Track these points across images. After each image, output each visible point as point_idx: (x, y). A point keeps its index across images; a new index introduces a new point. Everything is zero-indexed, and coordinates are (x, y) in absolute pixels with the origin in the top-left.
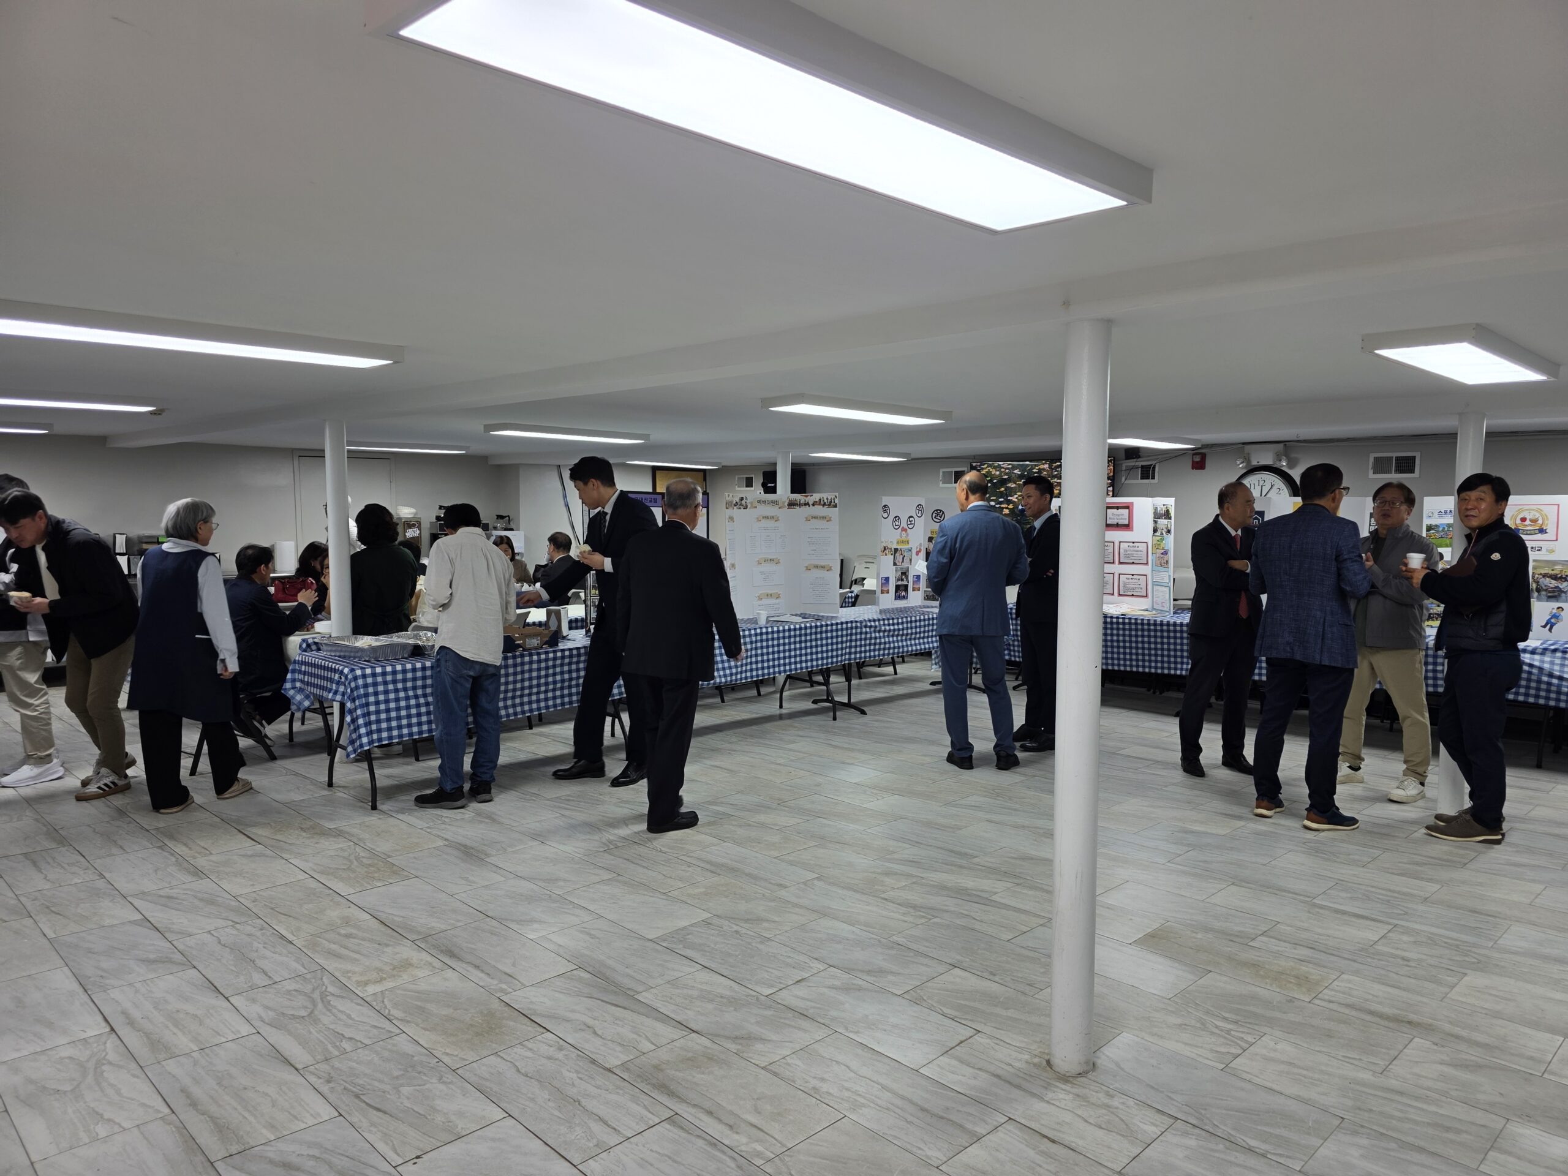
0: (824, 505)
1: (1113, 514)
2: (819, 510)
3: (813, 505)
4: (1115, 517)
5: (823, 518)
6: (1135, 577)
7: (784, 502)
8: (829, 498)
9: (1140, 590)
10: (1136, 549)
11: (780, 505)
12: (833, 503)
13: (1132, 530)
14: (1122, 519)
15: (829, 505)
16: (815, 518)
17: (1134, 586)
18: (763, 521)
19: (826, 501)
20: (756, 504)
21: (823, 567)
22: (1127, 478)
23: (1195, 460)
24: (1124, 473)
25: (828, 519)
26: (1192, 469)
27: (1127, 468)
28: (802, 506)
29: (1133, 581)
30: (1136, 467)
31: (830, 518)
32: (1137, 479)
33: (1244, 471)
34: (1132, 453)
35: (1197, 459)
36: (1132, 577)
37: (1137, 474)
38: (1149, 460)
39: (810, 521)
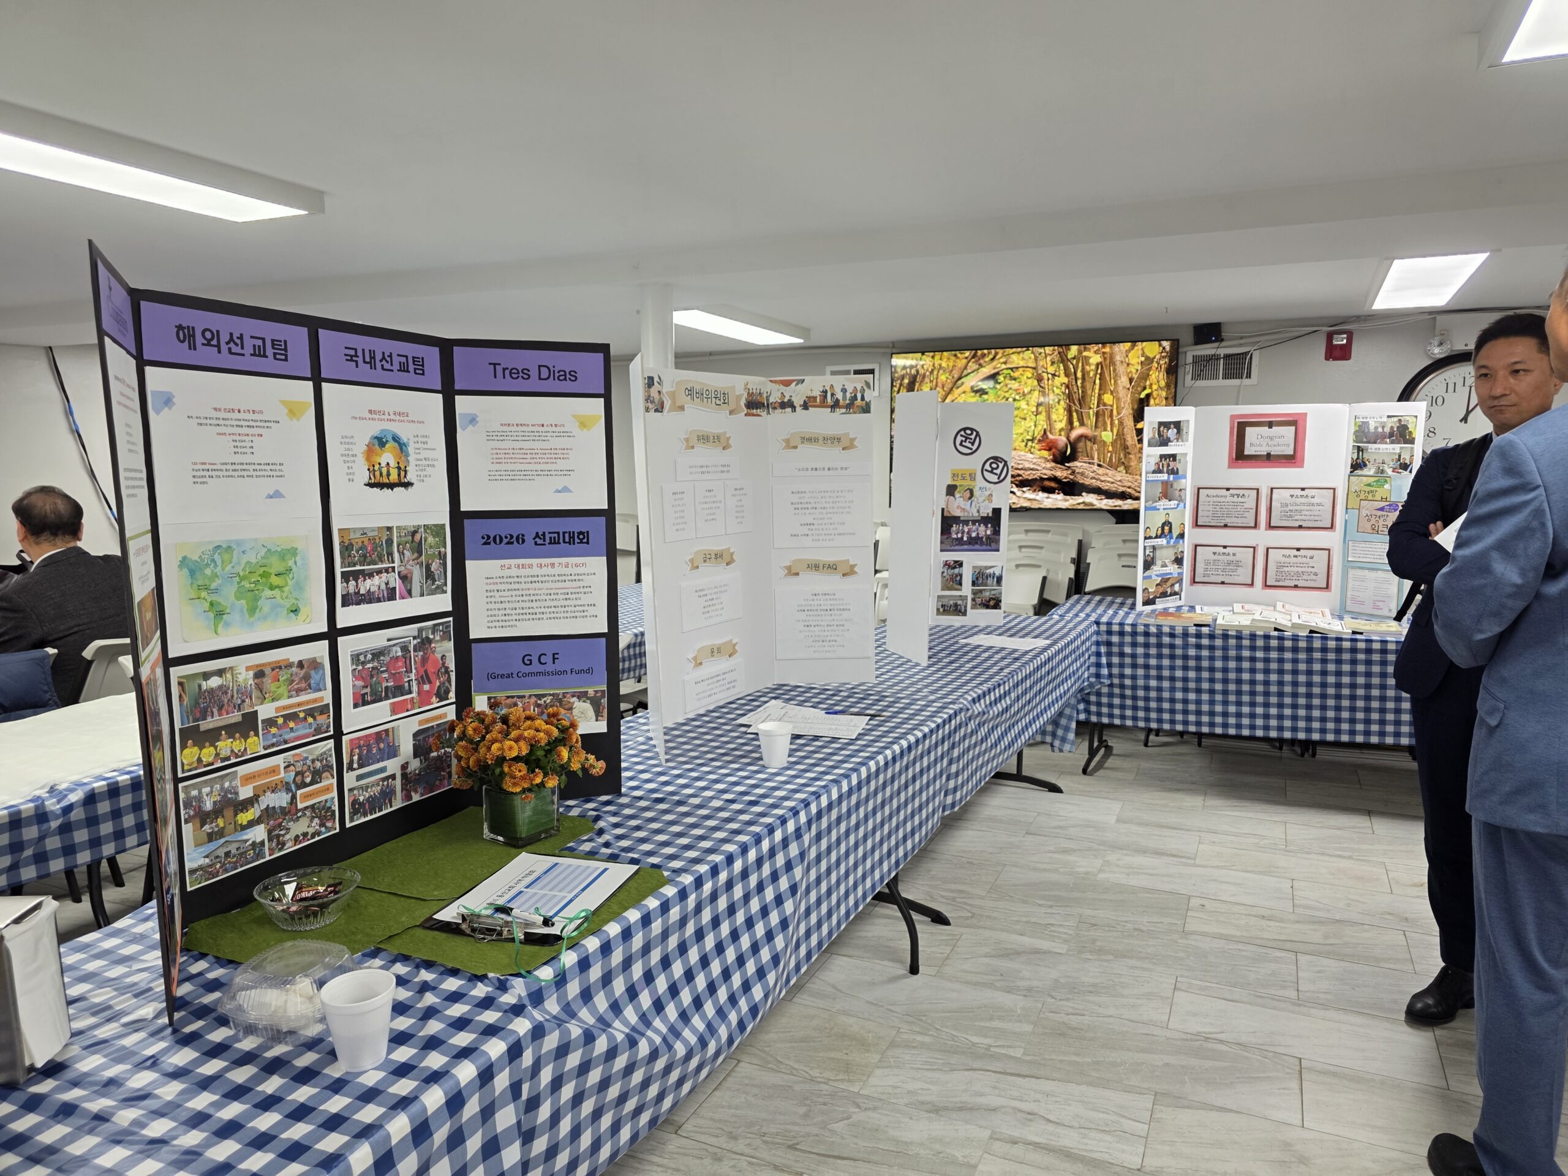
0: (836, 405)
1: (1259, 436)
2: (822, 420)
3: (805, 406)
4: (1264, 442)
5: (835, 440)
6: (1302, 552)
7: (739, 397)
8: (850, 390)
9: (1314, 577)
10: (1309, 500)
11: (732, 406)
12: (859, 402)
13: (1302, 466)
14: (1279, 445)
15: (849, 406)
16: (810, 440)
17: (1300, 570)
18: (700, 448)
19: (839, 396)
20: (683, 399)
21: (832, 567)
22: (1197, 376)
23: (1335, 343)
24: (1189, 368)
25: (845, 442)
26: (1327, 359)
27: (1197, 360)
28: (775, 408)
29: (1299, 560)
30: (1215, 358)
31: (852, 440)
32: (1217, 378)
33: (1429, 362)
34: (1208, 332)
35: (1341, 340)
36: (1295, 552)
37: (1218, 370)
38: (1241, 345)
39: (796, 447)
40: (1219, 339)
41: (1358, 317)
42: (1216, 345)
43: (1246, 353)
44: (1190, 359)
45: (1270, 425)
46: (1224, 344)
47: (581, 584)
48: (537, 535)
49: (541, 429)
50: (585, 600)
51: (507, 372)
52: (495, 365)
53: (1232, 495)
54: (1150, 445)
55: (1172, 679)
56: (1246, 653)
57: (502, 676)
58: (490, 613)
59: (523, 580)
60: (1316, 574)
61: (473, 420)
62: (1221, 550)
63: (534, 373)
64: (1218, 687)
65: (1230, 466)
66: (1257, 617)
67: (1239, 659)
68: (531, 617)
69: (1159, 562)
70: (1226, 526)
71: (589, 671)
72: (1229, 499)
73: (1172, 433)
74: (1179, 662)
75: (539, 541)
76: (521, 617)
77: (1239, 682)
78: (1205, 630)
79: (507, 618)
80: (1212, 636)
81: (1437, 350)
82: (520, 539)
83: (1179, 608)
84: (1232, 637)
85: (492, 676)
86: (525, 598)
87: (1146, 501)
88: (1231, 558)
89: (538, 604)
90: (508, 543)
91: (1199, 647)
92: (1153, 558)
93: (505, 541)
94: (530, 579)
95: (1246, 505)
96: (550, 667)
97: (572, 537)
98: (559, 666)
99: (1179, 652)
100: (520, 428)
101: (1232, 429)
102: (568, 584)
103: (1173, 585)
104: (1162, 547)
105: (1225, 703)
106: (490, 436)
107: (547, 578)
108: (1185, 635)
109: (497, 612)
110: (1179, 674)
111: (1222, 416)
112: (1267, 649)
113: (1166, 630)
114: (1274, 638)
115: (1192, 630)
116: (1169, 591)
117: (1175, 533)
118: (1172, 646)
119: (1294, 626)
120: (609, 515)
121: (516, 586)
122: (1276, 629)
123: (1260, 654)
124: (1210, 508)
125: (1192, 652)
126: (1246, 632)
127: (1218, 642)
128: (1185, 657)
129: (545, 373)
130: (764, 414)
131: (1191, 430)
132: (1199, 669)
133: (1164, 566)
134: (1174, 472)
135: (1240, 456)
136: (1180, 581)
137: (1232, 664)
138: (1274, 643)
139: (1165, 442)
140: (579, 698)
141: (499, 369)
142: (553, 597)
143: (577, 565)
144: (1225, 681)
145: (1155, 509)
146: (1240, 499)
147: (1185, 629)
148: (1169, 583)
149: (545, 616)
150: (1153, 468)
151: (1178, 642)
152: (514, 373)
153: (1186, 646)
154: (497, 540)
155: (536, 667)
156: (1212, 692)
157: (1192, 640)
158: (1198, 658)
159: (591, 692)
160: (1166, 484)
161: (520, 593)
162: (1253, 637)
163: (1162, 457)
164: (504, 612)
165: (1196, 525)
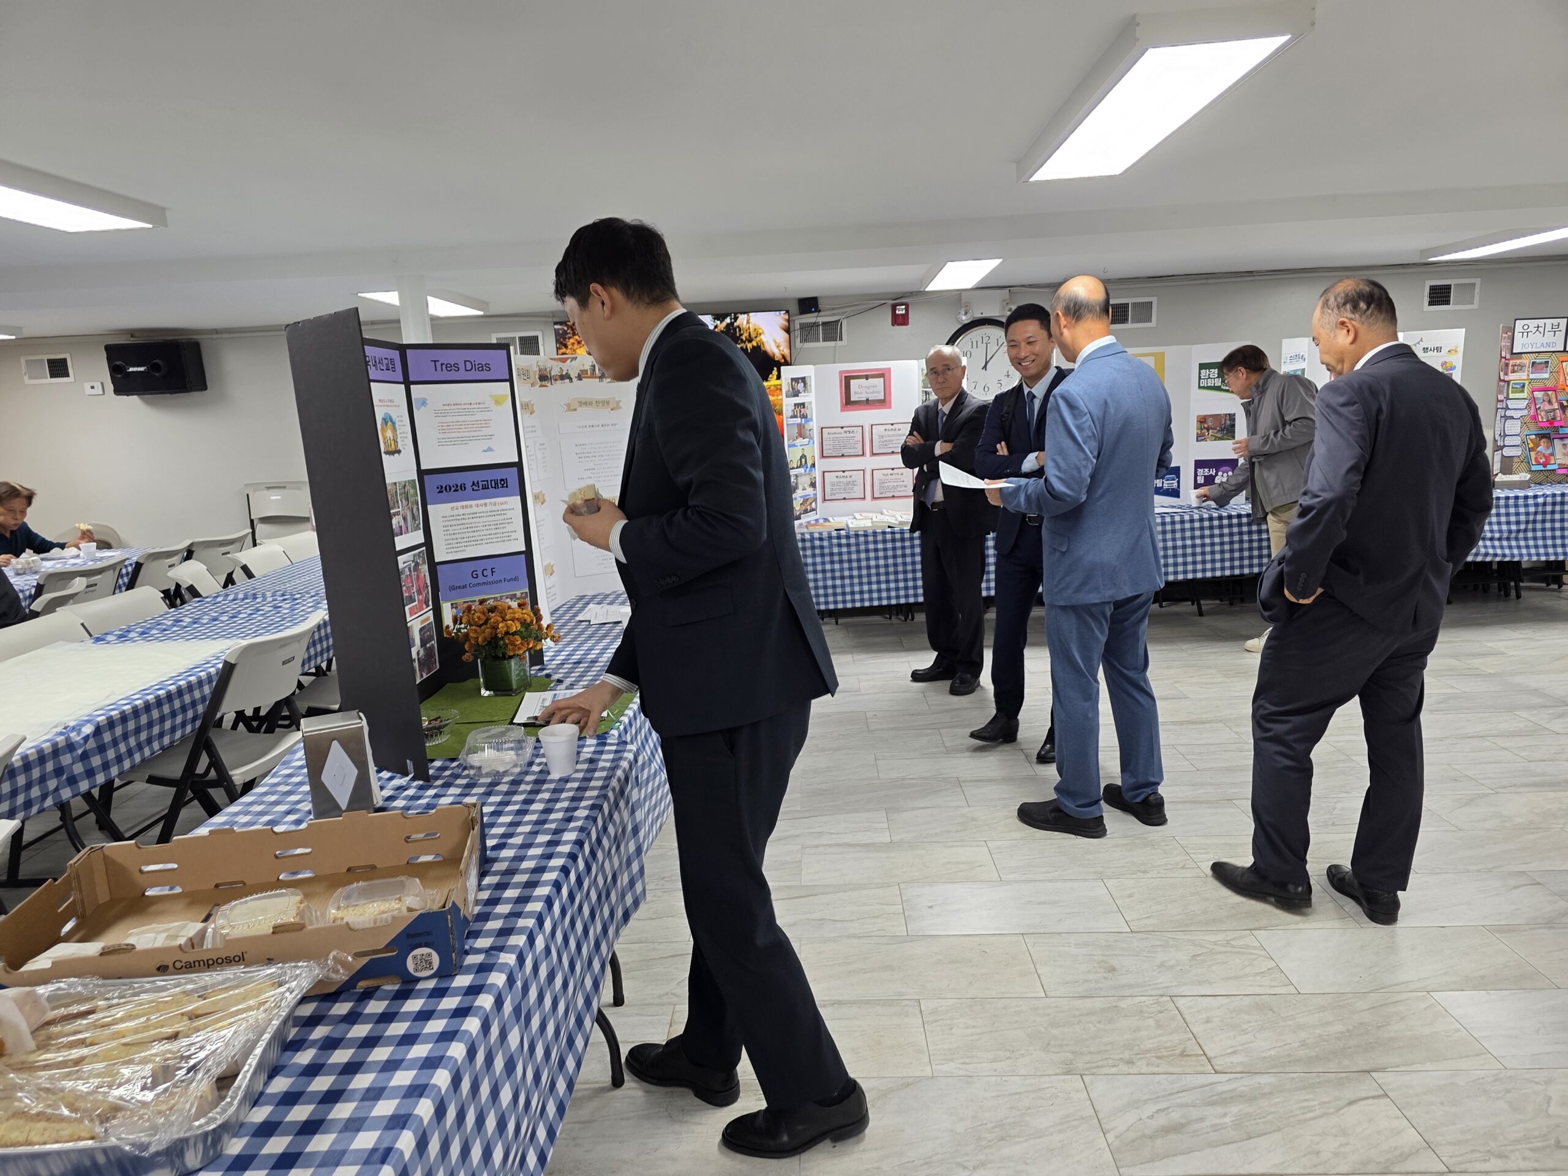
1: (860, 386)
2: (593, 388)
4: (863, 390)
6: (896, 471)
7: (535, 372)
9: (904, 489)
10: (897, 432)
11: (532, 379)
13: (890, 408)
14: (874, 392)
17: (895, 484)
22: (804, 340)
23: (897, 312)
24: (798, 333)
25: (612, 405)
26: (893, 325)
27: (803, 327)
28: (556, 380)
29: (894, 477)
30: (815, 325)
31: (618, 402)
32: (818, 341)
33: (959, 326)
34: (808, 305)
35: (900, 311)
36: (890, 471)
37: (818, 334)
38: (834, 315)
39: (576, 410)
40: (818, 310)
41: (912, 293)
42: (816, 314)
43: (838, 321)
44: (797, 326)
45: (867, 377)
46: (821, 314)
47: (505, 517)
48: (474, 484)
49: (470, 406)
50: (509, 528)
51: (444, 366)
52: (435, 361)
53: (846, 432)
54: (787, 396)
55: (824, 571)
56: (871, 546)
57: (459, 587)
58: (447, 542)
59: (466, 517)
60: (906, 486)
61: (424, 403)
62: (841, 474)
63: (462, 367)
64: (855, 573)
65: (842, 411)
66: (874, 519)
67: (867, 551)
68: (474, 543)
69: (800, 487)
70: (843, 456)
71: (516, 579)
72: (845, 435)
73: (801, 386)
74: (827, 559)
75: (476, 488)
76: (468, 544)
77: (868, 567)
78: (843, 533)
79: (459, 545)
80: (848, 537)
81: (964, 318)
82: (463, 487)
83: (817, 520)
84: (861, 535)
85: (452, 588)
86: (469, 530)
87: (789, 440)
88: (849, 479)
89: (478, 533)
90: (455, 491)
91: (840, 545)
92: (796, 484)
93: (453, 489)
94: (471, 516)
95: (856, 439)
96: (490, 578)
97: (496, 484)
98: (496, 577)
99: (827, 551)
100: (456, 407)
101: (841, 381)
102: (497, 518)
103: (811, 503)
104: (801, 475)
105: (861, 584)
106: (437, 413)
107: (482, 514)
108: (830, 538)
109: (452, 541)
110: (828, 567)
111: (834, 371)
112: (884, 541)
113: (816, 535)
114: (889, 533)
115: (834, 534)
116: (809, 508)
117: (809, 464)
118: (822, 547)
119: (901, 523)
120: (519, 465)
121: (463, 521)
122: (889, 527)
123: (880, 546)
124: (831, 443)
125: (836, 550)
126: (870, 531)
127: (853, 541)
128: (831, 554)
129: (469, 367)
130: (549, 385)
131: (812, 383)
132: (841, 562)
133: (804, 489)
134: (804, 416)
135: (848, 403)
136: (815, 500)
137: (863, 556)
138: (889, 537)
139: (796, 394)
140: (511, 599)
141: (438, 364)
142: (487, 527)
143: (502, 504)
144: (859, 568)
145: (794, 445)
146: (851, 435)
147: (829, 533)
148: (808, 503)
149: (484, 542)
150: (791, 414)
151: (826, 543)
152: (449, 367)
153: (831, 546)
154: (448, 488)
155: (481, 579)
156: (851, 577)
157: (835, 541)
158: (840, 554)
159: (518, 593)
160: (800, 427)
161: (466, 526)
162: (875, 534)
163: (796, 405)
164: (456, 541)
165: (823, 456)
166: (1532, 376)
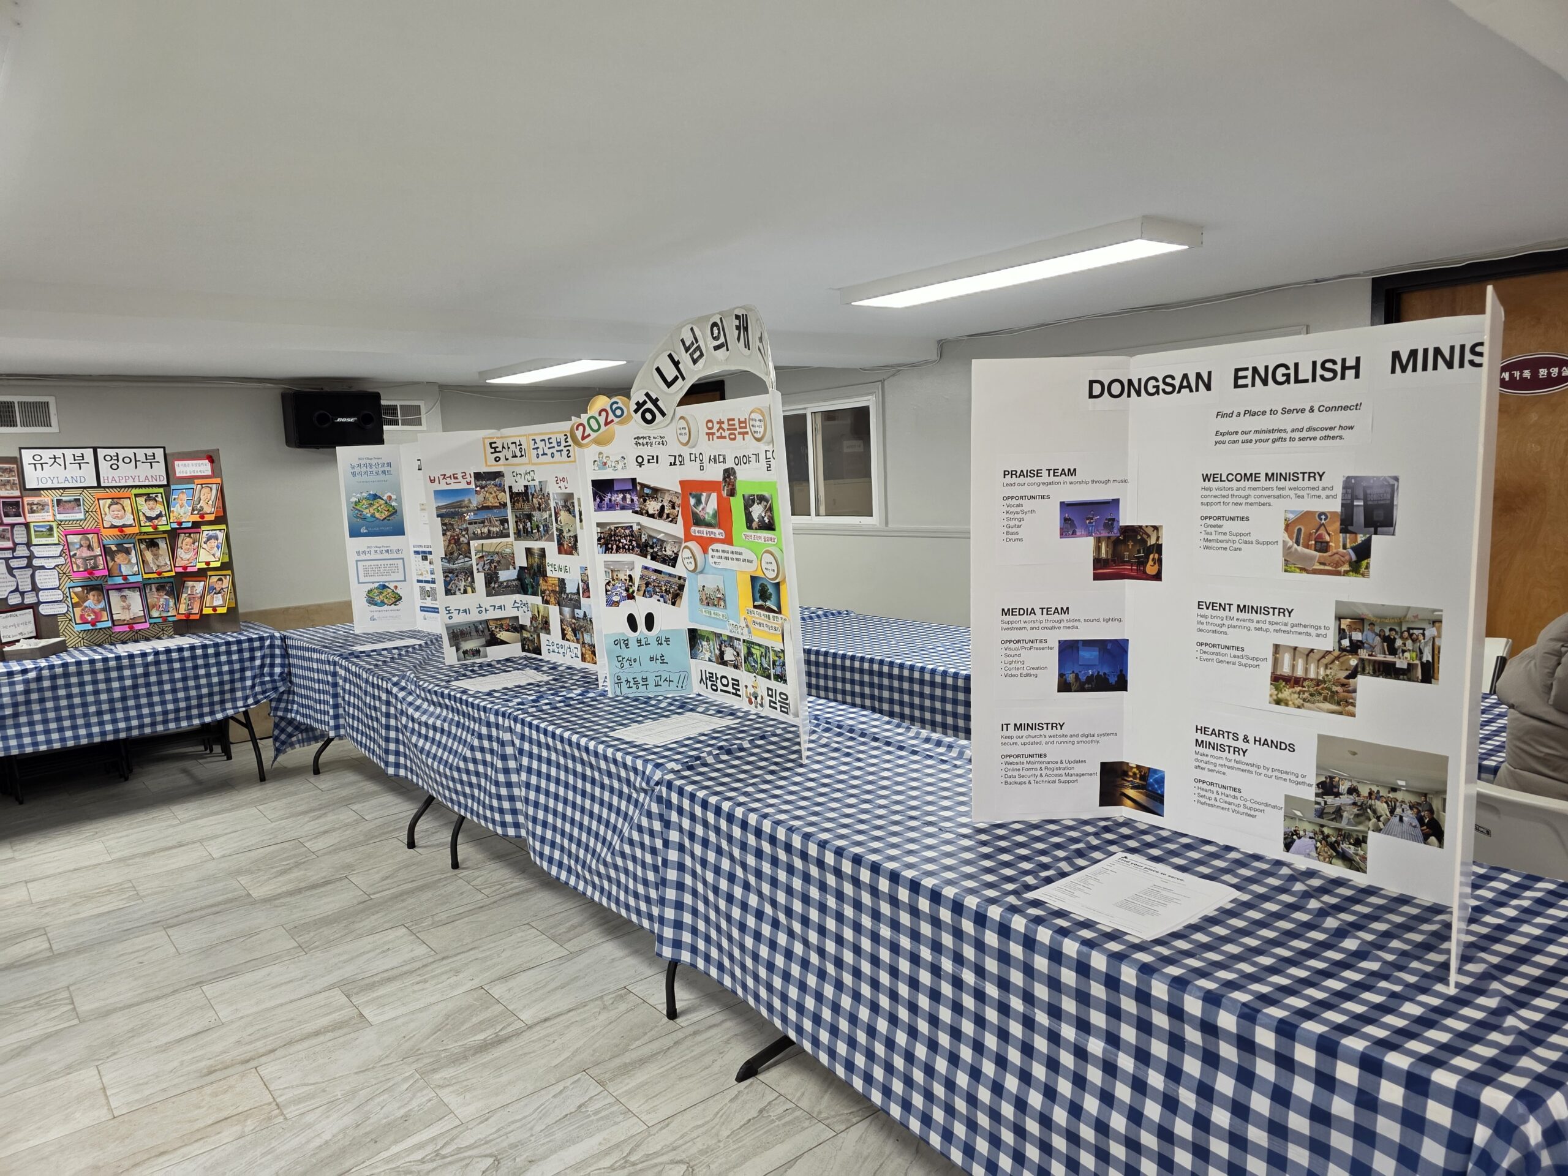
166: (59, 517)
